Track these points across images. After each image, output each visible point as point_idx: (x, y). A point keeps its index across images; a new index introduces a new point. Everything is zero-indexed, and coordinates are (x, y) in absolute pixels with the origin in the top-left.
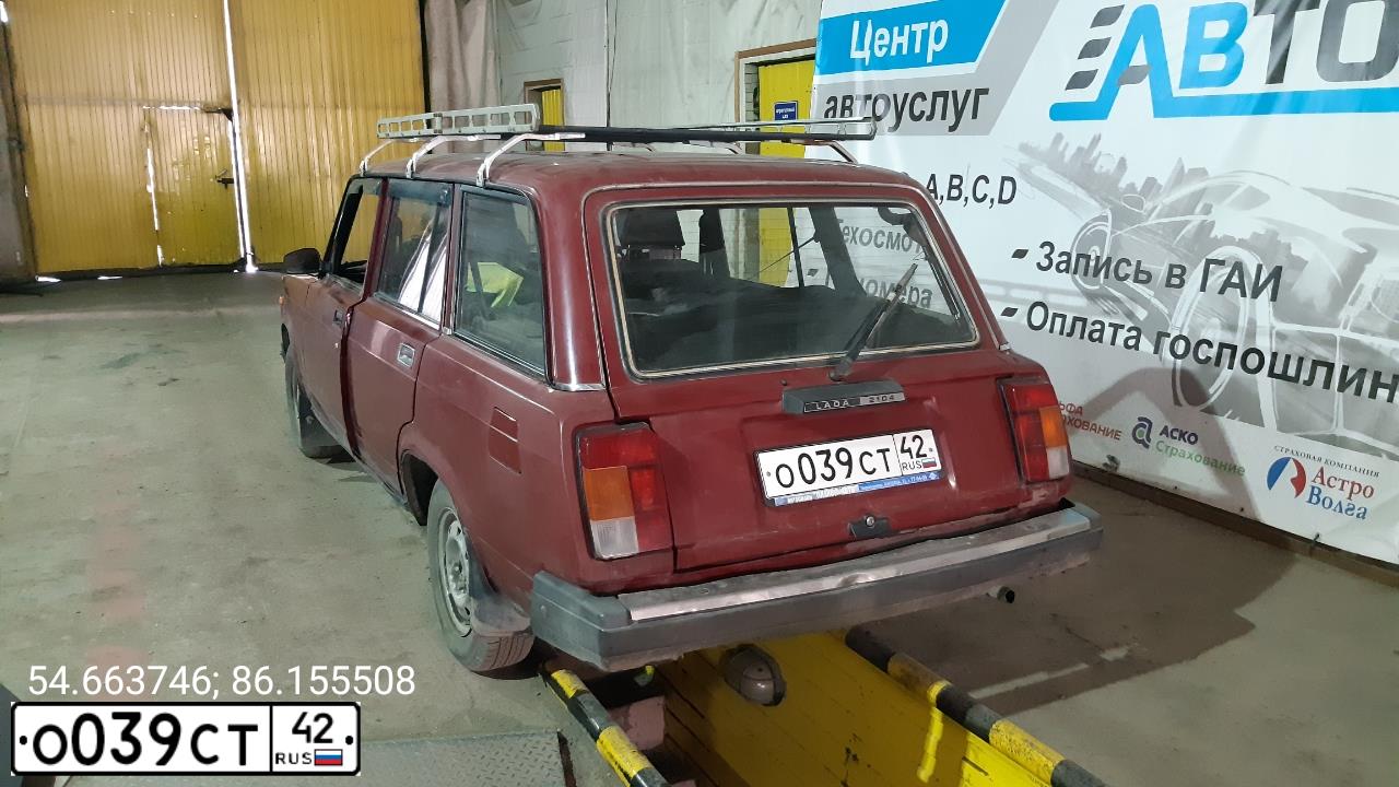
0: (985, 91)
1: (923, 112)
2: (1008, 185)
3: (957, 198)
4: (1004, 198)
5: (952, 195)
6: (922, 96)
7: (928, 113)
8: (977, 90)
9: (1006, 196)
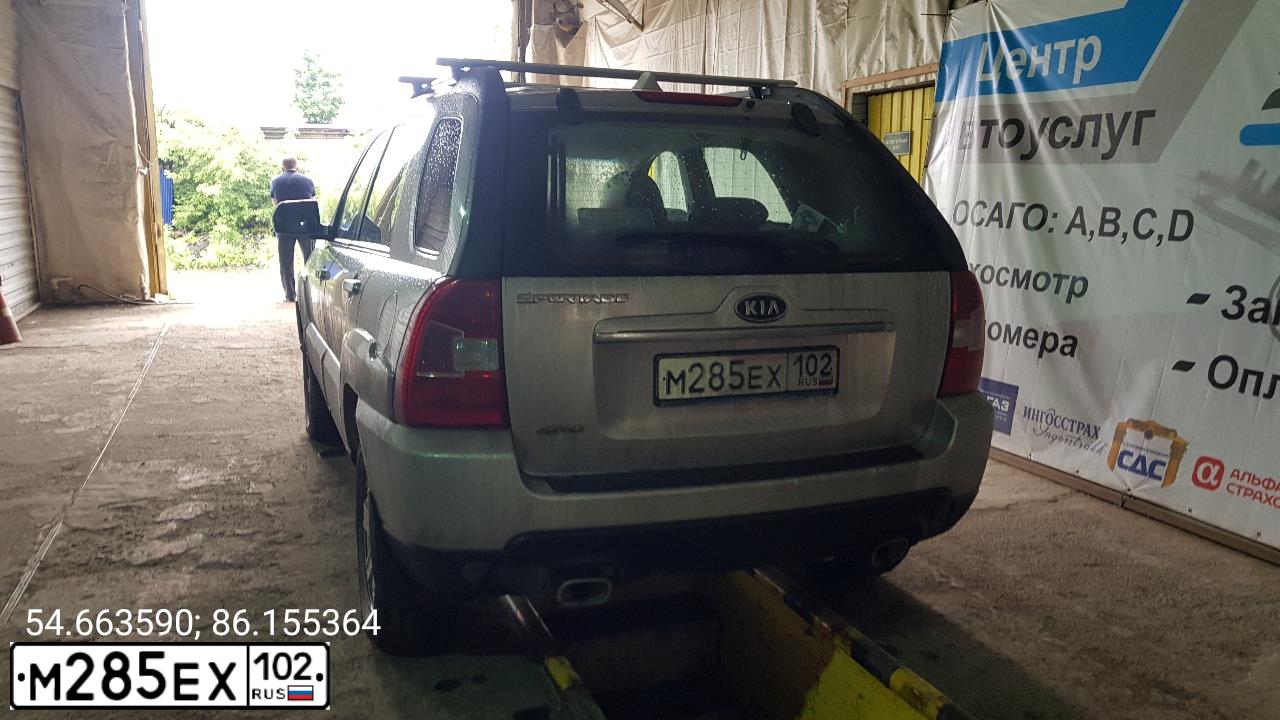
0: (1152, 114)
1: (1066, 140)
2: (1182, 221)
3: (1114, 233)
4: (1177, 233)
5: (1105, 230)
6: (1068, 122)
7: (1074, 139)
8: (1138, 112)
9: (1180, 231)
